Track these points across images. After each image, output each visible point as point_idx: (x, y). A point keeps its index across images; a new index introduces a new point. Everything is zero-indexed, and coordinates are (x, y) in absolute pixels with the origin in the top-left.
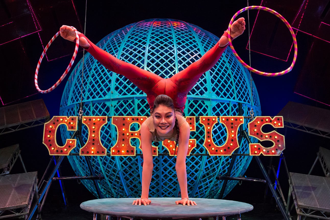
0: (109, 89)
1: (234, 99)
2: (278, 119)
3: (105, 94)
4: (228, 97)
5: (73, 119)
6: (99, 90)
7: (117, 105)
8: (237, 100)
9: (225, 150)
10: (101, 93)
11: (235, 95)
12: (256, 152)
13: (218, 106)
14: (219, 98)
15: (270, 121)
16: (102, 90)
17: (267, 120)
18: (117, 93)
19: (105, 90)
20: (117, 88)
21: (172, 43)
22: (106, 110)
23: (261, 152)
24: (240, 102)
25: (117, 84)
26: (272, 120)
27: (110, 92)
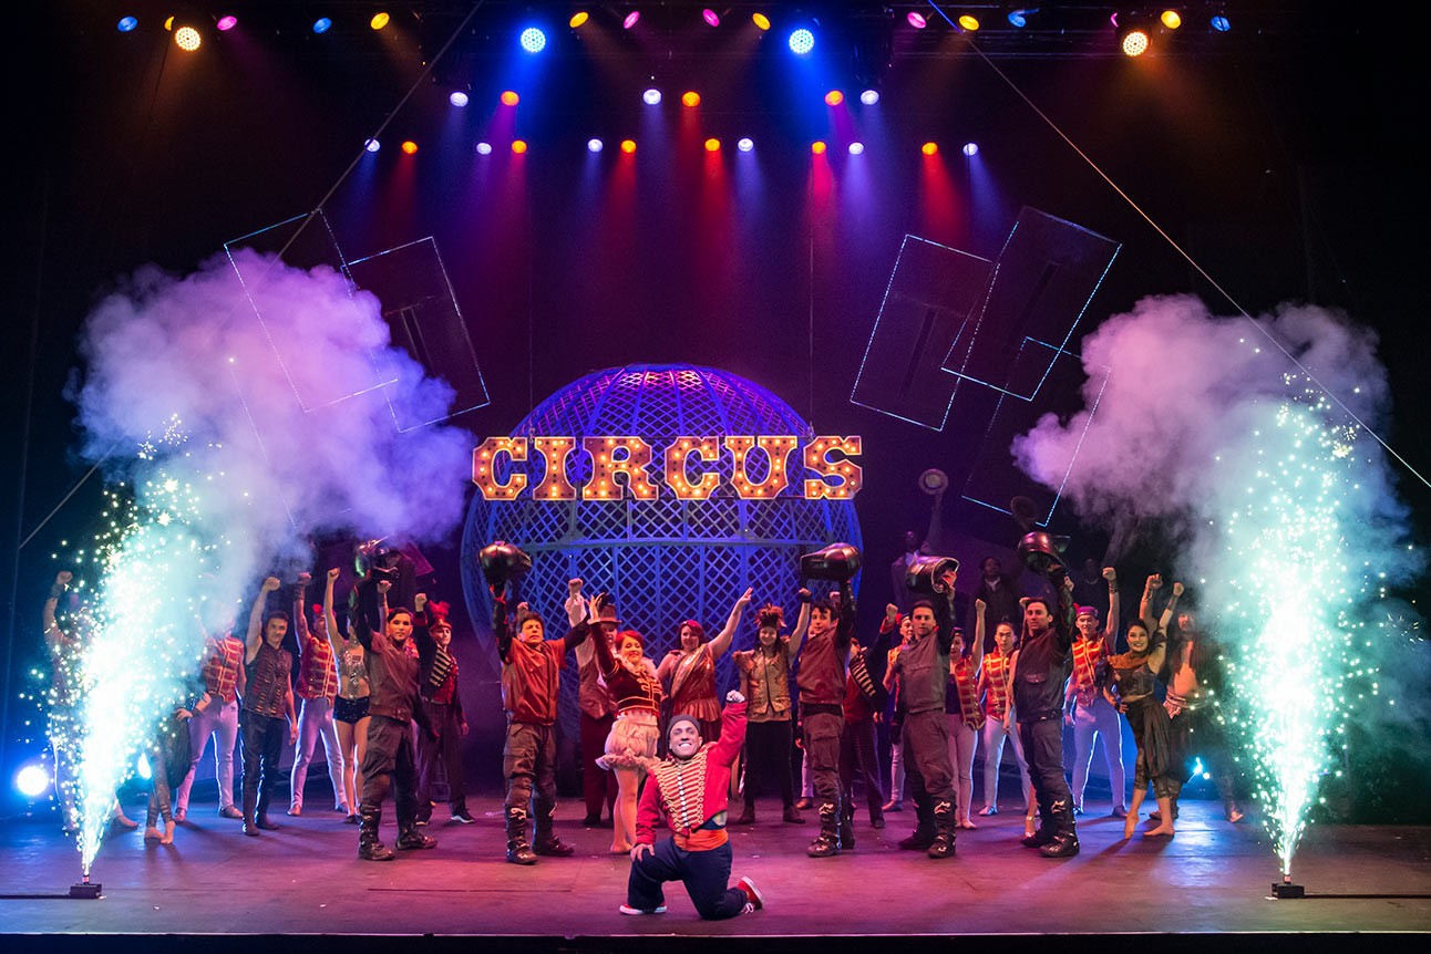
0: (566, 528)
1: (791, 537)
2: (853, 441)
3: (559, 535)
4: (780, 537)
5: (519, 442)
6: (547, 527)
7: (582, 558)
8: (796, 540)
9: (765, 490)
10: (552, 534)
11: (793, 531)
12: (814, 493)
13: (760, 554)
14: (761, 540)
15: (841, 444)
16: (553, 527)
17: (834, 442)
18: (580, 534)
19: (559, 527)
20: (580, 526)
21: (678, 426)
22: (562, 564)
23: (823, 494)
24: (802, 542)
25: (581, 519)
26: (843, 442)
27: (569, 532)
